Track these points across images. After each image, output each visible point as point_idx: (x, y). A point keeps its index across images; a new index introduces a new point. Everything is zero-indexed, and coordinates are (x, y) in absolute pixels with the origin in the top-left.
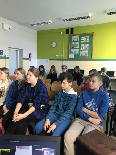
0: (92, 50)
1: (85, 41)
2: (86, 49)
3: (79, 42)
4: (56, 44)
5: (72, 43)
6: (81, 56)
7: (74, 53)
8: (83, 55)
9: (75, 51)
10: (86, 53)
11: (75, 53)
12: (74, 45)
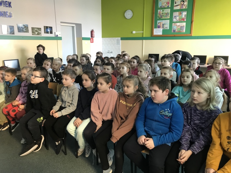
0: (192, 22)
1: (181, 7)
2: (183, 21)
3: (170, 9)
4: (132, 13)
5: (159, 11)
6: (172, 32)
7: (161, 27)
8: (176, 31)
9: (163, 23)
10: (182, 27)
11: (163, 27)
12: (163, 13)
